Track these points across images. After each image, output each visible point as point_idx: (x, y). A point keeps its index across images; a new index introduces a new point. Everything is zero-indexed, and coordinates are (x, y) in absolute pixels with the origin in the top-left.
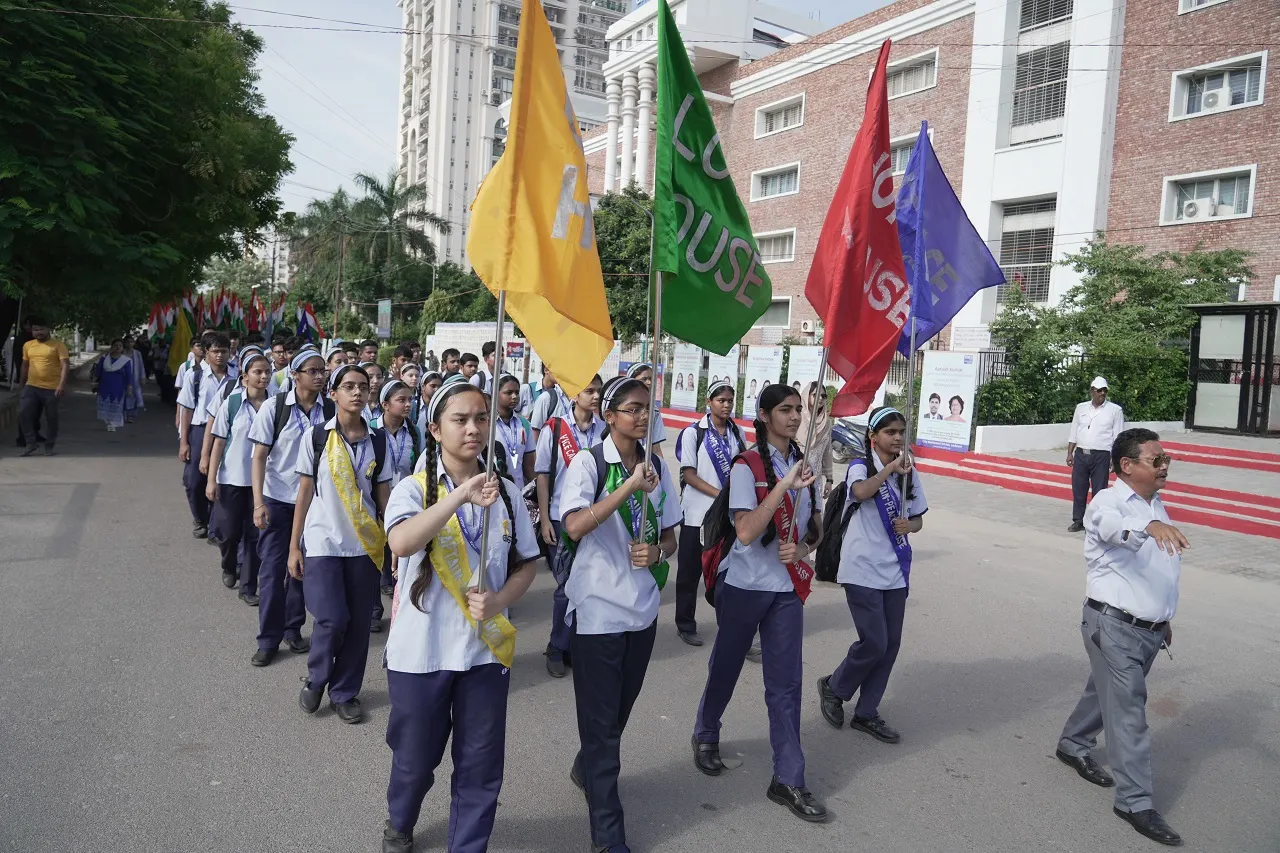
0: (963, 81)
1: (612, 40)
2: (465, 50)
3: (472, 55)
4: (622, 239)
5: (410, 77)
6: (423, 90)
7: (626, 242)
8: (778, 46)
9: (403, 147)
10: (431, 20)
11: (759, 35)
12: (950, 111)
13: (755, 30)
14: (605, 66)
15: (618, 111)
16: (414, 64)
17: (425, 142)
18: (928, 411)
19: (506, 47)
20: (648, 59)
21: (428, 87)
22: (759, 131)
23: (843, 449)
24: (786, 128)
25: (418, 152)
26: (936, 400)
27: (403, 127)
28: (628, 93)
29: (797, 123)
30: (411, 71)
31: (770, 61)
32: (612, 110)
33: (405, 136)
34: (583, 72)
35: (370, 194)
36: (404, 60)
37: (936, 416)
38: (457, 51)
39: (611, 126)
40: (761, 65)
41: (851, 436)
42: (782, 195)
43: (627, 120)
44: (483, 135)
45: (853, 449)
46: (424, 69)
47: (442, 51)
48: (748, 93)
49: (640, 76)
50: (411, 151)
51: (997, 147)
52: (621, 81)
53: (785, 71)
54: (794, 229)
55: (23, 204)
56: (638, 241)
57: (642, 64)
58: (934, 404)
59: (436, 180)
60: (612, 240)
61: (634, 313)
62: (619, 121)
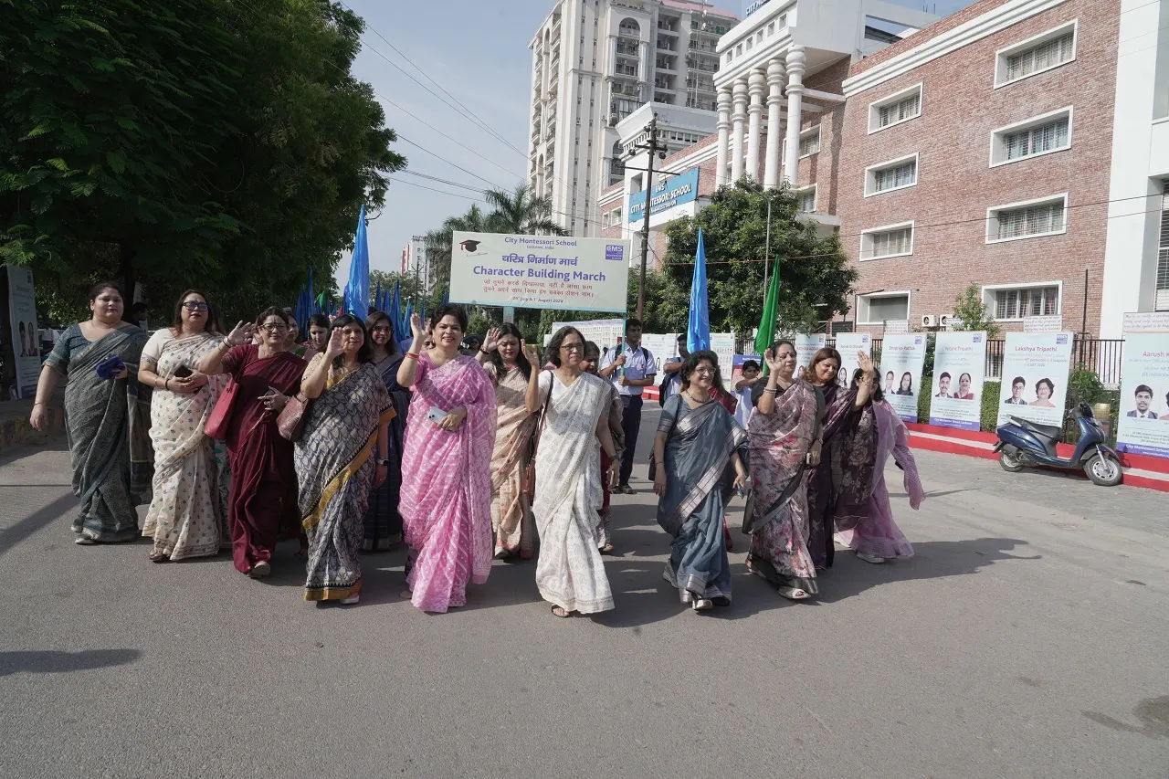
0: (1109, 50)
1: (723, 51)
2: (587, 82)
3: (593, 84)
4: (736, 232)
5: (538, 109)
6: (550, 120)
7: (738, 234)
8: (891, 42)
9: (532, 171)
10: (557, 56)
11: (871, 32)
12: (1093, 84)
13: (867, 27)
14: (715, 76)
15: (729, 119)
16: (542, 97)
17: (552, 165)
18: (1134, 408)
19: (624, 75)
20: (757, 65)
21: (554, 116)
22: (872, 124)
23: (1018, 455)
24: (902, 121)
25: (545, 174)
26: (1144, 394)
27: (532, 154)
28: (738, 100)
29: (913, 114)
30: (539, 104)
31: (884, 56)
32: (722, 118)
33: (534, 162)
34: (694, 94)
35: (499, 208)
36: (534, 94)
37: (1146, 414)
38: (580, 82)
39: (722, 133)
40: (874, 60)
41: (1028, 437)
42: (898, 188)
43: (737, 126)
44: (603, 156)
45: (1033, 455)
46: (551, 100)
47: (566, 85)
48: (860, 89)
49: (750, 82)
50: (539, 174)
51: (1154, 119)
52: (732, 89)
53: (900, 62)
54: (912, 222)
55: (60, 164)
56: (752, 233)
57: (752, 70)
58: (1143, 399)
59: (560, 196)
60: (724, 233)
61: (748, 305)
62: (730, 127)
